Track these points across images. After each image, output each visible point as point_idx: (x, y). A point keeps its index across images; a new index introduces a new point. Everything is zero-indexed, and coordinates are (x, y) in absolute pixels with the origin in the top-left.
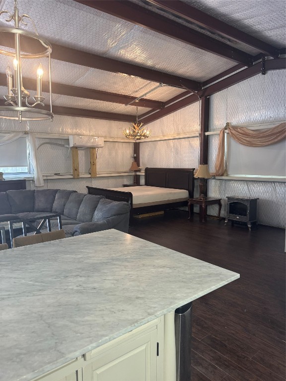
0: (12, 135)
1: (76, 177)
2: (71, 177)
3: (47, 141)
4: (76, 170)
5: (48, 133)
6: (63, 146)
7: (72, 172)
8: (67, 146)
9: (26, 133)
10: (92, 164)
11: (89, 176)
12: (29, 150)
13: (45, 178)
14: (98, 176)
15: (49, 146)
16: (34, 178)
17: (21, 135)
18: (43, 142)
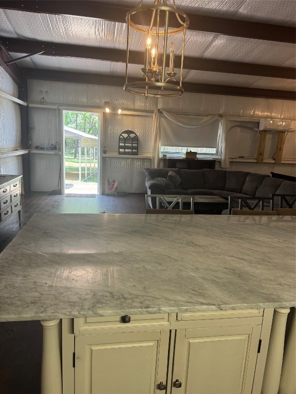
0: (208, 118)
1: (259, 162)
2: (255, 161)
3: (238, 124)
4: (261, 154)
5: (240, 116)
6: (252, 129)
7: (256, 156)
8: (256, 129)
9: (221, 116)
10: (278, 148)
11: (273, 162)
12: (220, 132)
13: (231, 160)
14: (282, 162)
15: (239, 129)
16: (221, 159)
17: (216, 118)
18: (234, 125)
